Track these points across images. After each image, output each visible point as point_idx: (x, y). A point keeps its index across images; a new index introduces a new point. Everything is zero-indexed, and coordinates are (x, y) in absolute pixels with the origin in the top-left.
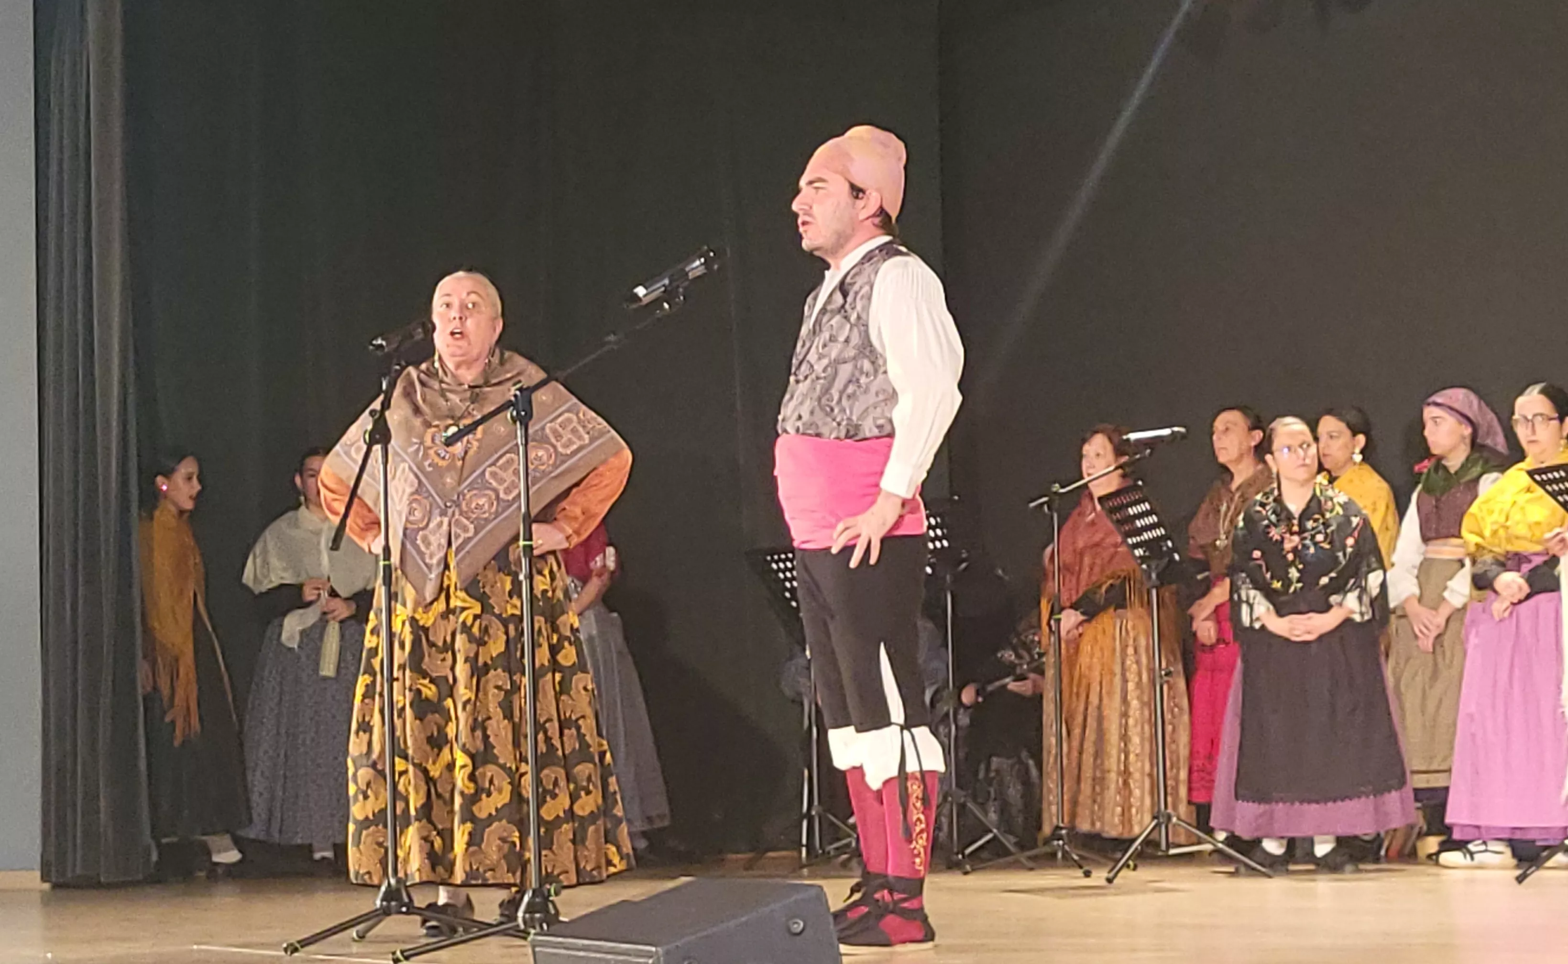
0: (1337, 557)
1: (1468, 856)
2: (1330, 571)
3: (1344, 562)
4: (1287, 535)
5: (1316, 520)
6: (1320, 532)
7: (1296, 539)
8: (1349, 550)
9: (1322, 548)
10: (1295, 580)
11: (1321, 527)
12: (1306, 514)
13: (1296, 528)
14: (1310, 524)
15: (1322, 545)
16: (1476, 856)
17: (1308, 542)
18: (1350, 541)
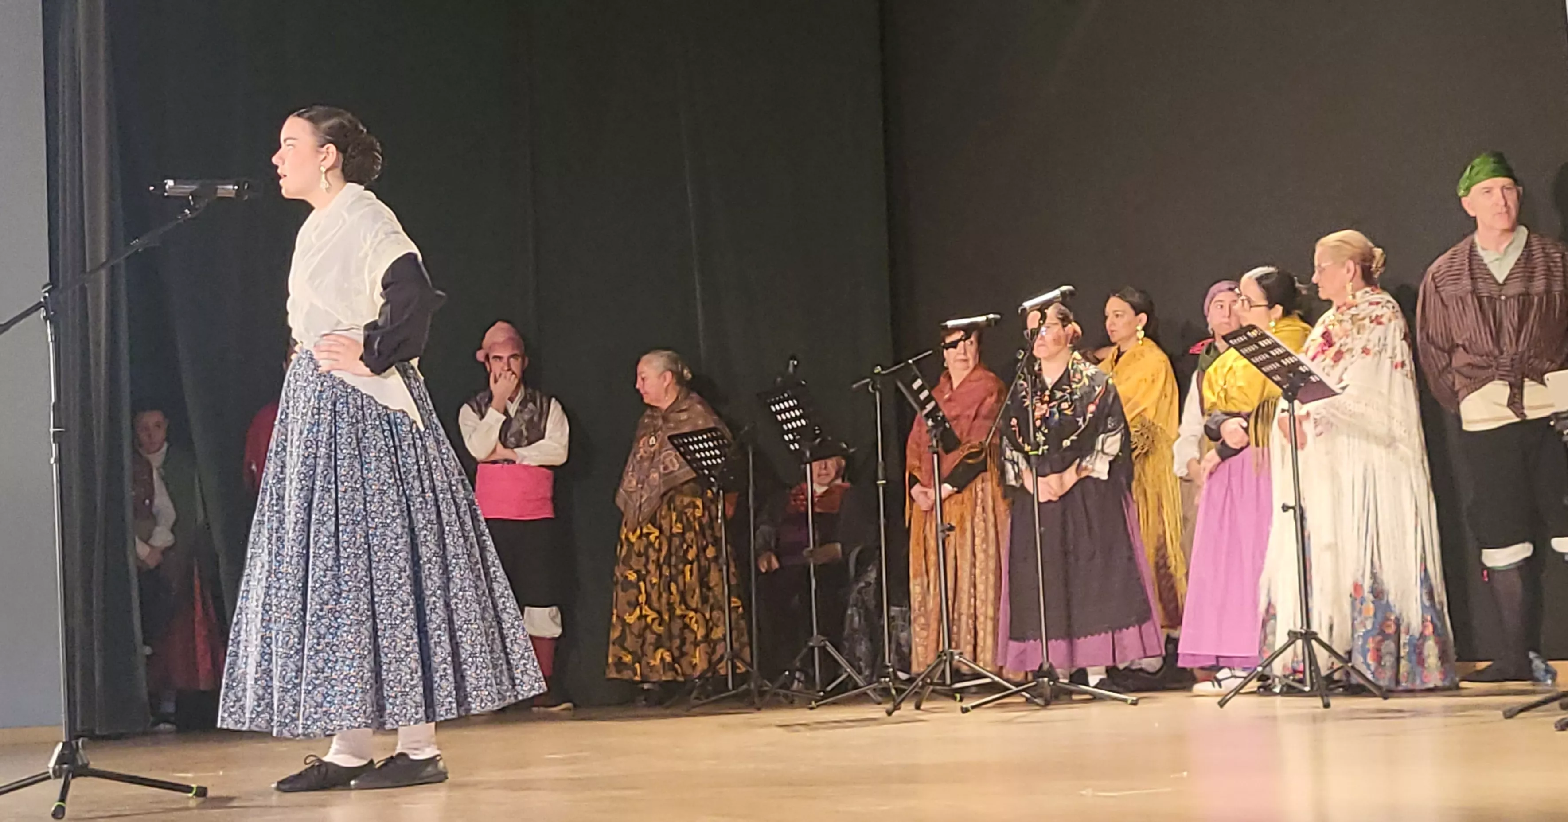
0: (1078, 422)
1: (1216, 684)
2: (1072, 434)
3: (1083, 427)
4: (1039, 405)
5: (1064, 391)
6: (1066, 401)
7: (1045, 406)
8: (1089, 415)
9: (1066, 415)
10: (1042, 443)
11: (1068, 396)
12: (1057, 386)
13: (1047, 398)
14: (1059, 394)
15: (1066, 412)
16: (1223, 683)
17: (1055, 410)
18: (1092, 408)
